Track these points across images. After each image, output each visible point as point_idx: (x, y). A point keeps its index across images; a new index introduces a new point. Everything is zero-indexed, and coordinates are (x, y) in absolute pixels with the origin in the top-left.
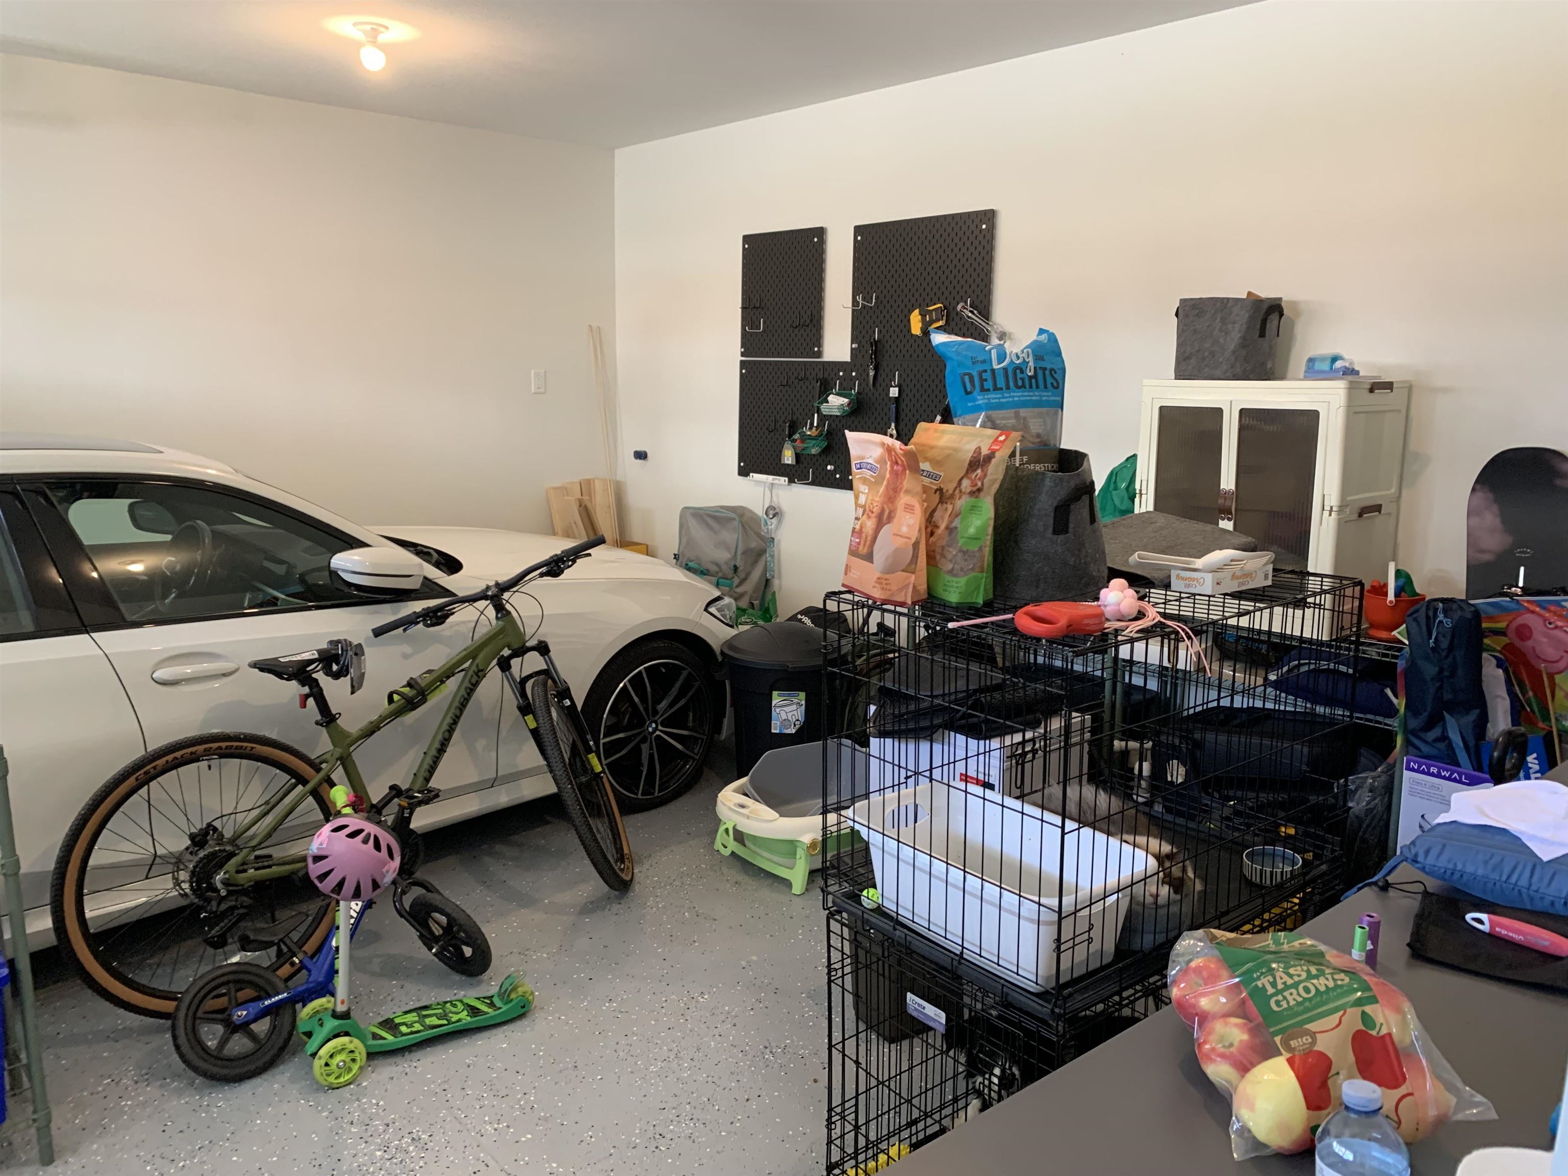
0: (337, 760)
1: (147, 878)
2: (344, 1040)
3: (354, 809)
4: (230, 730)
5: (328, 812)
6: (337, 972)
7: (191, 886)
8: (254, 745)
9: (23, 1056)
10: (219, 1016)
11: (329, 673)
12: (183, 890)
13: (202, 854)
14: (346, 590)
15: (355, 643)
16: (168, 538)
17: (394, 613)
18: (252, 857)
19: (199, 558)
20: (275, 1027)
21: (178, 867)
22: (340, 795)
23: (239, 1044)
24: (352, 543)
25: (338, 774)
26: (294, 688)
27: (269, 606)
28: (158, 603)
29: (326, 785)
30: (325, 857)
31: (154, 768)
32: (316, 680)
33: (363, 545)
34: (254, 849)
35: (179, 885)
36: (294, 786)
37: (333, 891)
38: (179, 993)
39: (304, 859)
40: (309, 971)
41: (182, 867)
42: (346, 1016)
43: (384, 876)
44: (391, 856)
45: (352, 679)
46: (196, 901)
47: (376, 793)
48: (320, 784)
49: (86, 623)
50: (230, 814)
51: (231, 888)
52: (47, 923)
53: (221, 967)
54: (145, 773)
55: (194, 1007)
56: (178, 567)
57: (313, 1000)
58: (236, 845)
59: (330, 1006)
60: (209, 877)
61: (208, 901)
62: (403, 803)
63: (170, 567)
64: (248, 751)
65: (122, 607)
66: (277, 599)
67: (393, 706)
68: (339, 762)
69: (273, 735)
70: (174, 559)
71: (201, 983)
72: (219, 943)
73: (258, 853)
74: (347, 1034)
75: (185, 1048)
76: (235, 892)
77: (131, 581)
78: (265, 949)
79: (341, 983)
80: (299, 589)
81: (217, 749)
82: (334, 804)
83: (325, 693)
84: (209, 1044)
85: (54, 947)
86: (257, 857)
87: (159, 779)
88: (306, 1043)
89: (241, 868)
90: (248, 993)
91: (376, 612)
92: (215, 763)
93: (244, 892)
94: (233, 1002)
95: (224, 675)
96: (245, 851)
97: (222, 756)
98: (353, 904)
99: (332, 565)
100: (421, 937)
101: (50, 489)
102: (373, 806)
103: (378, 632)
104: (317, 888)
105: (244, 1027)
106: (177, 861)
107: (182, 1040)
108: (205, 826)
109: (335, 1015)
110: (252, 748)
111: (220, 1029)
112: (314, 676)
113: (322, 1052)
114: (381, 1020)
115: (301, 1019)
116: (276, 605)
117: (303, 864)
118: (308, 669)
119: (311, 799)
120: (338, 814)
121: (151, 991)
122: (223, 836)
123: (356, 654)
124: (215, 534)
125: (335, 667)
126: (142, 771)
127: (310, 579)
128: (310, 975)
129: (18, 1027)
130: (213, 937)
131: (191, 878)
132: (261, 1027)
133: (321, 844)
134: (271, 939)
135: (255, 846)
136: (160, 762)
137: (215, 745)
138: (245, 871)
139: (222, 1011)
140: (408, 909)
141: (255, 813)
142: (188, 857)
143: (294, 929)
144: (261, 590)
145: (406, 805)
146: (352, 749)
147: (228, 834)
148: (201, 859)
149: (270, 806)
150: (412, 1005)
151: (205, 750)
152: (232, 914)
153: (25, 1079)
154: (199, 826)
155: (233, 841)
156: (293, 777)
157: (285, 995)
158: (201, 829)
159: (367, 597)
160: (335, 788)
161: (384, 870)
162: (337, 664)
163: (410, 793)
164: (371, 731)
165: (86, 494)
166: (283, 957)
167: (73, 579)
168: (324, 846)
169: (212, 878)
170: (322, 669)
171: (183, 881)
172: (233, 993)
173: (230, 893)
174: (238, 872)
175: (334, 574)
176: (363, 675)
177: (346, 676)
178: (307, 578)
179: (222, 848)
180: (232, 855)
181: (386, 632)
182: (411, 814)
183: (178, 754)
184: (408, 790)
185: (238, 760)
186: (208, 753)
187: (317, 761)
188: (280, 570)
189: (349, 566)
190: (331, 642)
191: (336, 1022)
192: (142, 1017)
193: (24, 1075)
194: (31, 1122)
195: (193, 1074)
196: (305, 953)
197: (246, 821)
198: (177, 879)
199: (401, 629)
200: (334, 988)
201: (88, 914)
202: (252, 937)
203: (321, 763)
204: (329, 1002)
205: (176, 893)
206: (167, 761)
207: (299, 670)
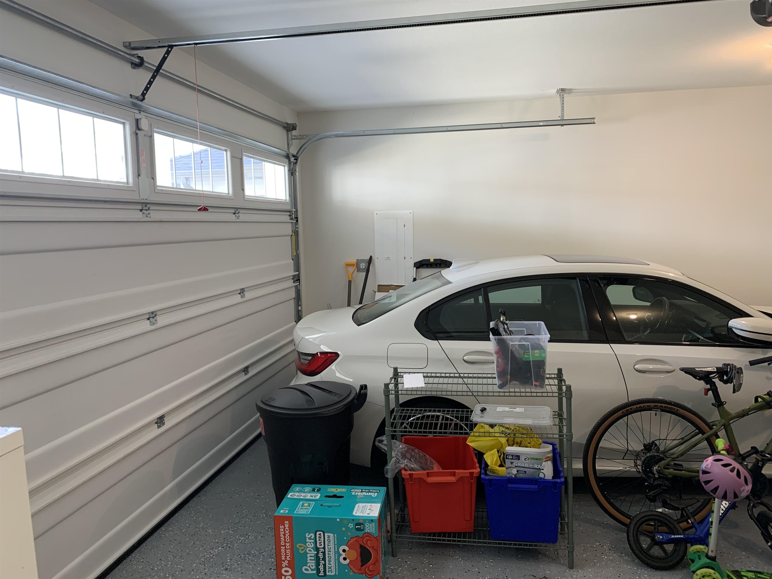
0: (722, 425)
1: (623, 459)
2: (712, 571)
3: (727, 452)
4: (667, 399)
5: (714, 450)
6: (711, 534)
7: (642, 468)
8: (678, 409)
9: (566, 519)
10: (650, 534)
11: (721, 380)
12: (638, 469)
13: (648, 455)
14: (736, 338)
15: (738, 366)
16: (649, 304)
17: (763, 354)
18: (673, 463)
19: (662, 315)
20: (676, 550)
21: (637, 458)
22: (721, 443)
23: (656, 551)
24: (742, 314)
25: (722, 433)
26: (702, 385)
27: (695, 342)
28: (641, 334)
29: (714, 437)
30: (709, 473)
31: (631, 409)
32: (714, 383)
33: (748, 315)
34: (674, 459)
35: (637, 466)
36: (698, 434)
37: (711, 491)
38: (632, 517)
39: (698, 472)
40: (696, 529)
41: (639, 458)
42: (713, 559)
43: (741, 493)
44: (746, 483)
45: (734, 386)
46: (644, 476)
47: (744, 448)
48: (711, 436)
49: (609, 340)
50: (664, 439)
51: (660, 475)
52: (580, 466)
53: (653, 511)
54: (626, 410)
55: (638, 525)
56: (652, 318)
57: (696, 544)
58: (665, 455)
59: (706, 551)
60: (651, 467)
61: (649, 478)
62: (758, 458)
63: (649, 318)
64: (675, 411)
65: (624, 334)
66: (699, 339)
67: (757, 404)
68: (723, 427)
69: (689, 406)
70: (650, 314)
71: (643, 515)
72: (653, 500)
73: (676, 462)
74: (713, 569)
75: (632, 543)
76: (663, 478)
77: (631, 322)
78: (675, 510)
79: (712, 540)
80: (711, 335)
81: (660, 406)
82: (717, 448)
83: (718, 389)
84: (644, 546)
85: (582, 477)
86: (675, 464)
87: (632, 415)
88: (690, 565)
89: (666, 467)
90: (665, 529)
91: (754, 352)
92: (659, 413)
93: (666, 479)
94: (656, 530)
95: (667, 372)
96: (669, 459)
97: (662, 411)
98: (724, 502)
99: (729, 325)
100: (763, 534)
101: (600, 280)
102: (740, 455)
103: (752, 363)
104: (703, 487)
105: (660, 544)
106: (637, 455)
107: (631, 538)
108: (651, 442)
109: (707, 556)
110: (677, 410)
111: (649, 540)
112: (713, 380)
113: (699, 572)
114: (733, 569)
115: (690, 552)
116: (698, 342)
117: (697, 474)
118: (710, 376)
119: (705, 442)
120: (719, 453)
121: (620, 511)
122: (659, 449)
123: (738, 373)
124: (671, 305)
125: (725, 378)
126: (625, 409)
127: (717, 331)
128: (696, 531)
129: (566, 506)
130: (650, 496)
131: (642, 465)
132: (669, 548)
133: (707, 465)
134: (678, 506)
135: (674, 458)
136: (634, 407)
137: (659, 405)
138: (668, 469)
139: (651, 532)
140: (756, 516)
141: (675, 442)
142: (642, 454)
143: (690, 505)
144: (691, 333)
145: (760, 459)
146: (731, 422)
147: (662, 449)
148: (648, 457)
149: (683, 441)
150: (753, 569)
151: (655, 406)
152: (660, 488)
153: (566, 529)
154: (648, 442)
155: (664, 452)
156: (697, 429)
157: (682, 536)
158: (649, 443)
159: (748, 344)
160: (719, 439)
161: (742, 489)
162: (726, 376)
163: (763, 454)
164: (743, 414)
165: (615, 282)
166: (684, 518)
167: (605, 318)
168: (709, 467)
169: (652, 468)
170: (718, 377)
171: (639, 465)
172: (657, 526)
173: (660, 477)
174: (665, 468)
175: (730, 330)
176: (741, 384)
177: (731, 383)
178: (715, 330)
179: (658, 454)
180: (662, 459)
181: (757, 364)
182: (763, 465)
183: (642, 405)
184: (762, 452)
185: (670, 414)
186: (655, 408)
187: (711, 424)
188: (703, 325)
189: (739, 326)
190: (724, 364)
191: (708, 561)
192: (615, 522)
193: (566, 527)
194: (566, 547)
195: (635, 557)
196: (695, 519)
197: (671, 445)
198: (636, 463)
199: (766, 364)
200: (708, 543)
201: (597, 468)
202: (668, 502)
203: (713, 425)
204: (705, 549)
205: (635, 470)
206: (637, 407)
207: (705, 375)
